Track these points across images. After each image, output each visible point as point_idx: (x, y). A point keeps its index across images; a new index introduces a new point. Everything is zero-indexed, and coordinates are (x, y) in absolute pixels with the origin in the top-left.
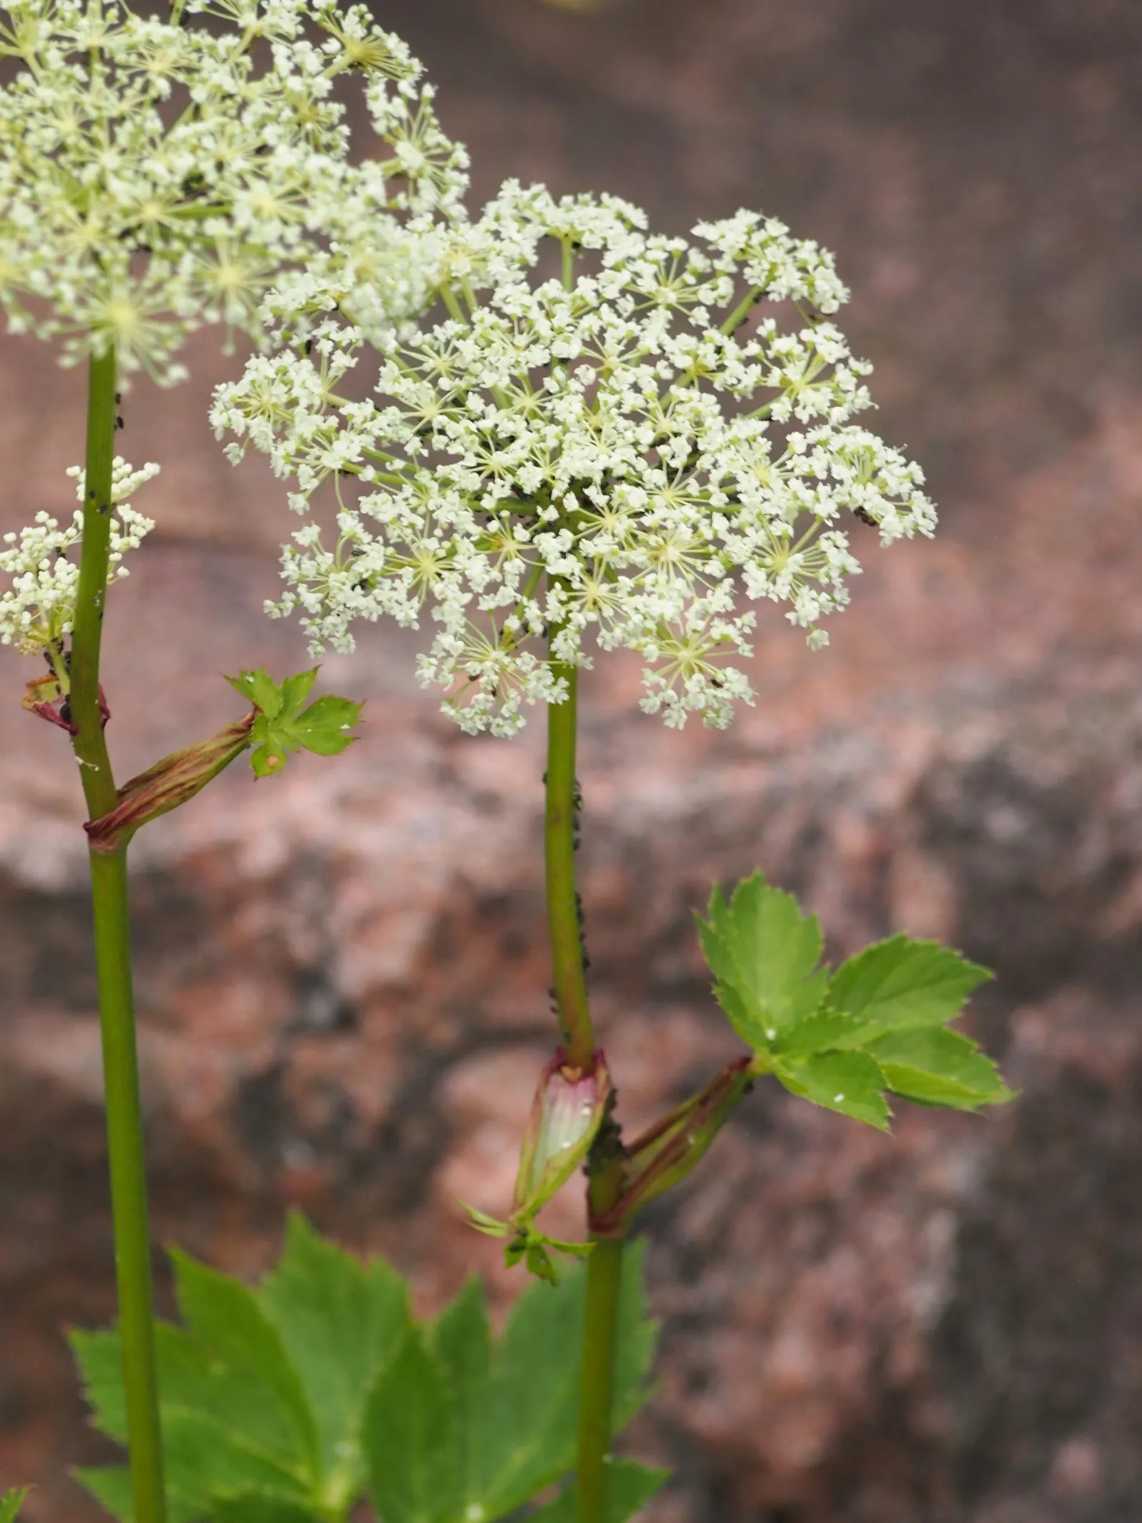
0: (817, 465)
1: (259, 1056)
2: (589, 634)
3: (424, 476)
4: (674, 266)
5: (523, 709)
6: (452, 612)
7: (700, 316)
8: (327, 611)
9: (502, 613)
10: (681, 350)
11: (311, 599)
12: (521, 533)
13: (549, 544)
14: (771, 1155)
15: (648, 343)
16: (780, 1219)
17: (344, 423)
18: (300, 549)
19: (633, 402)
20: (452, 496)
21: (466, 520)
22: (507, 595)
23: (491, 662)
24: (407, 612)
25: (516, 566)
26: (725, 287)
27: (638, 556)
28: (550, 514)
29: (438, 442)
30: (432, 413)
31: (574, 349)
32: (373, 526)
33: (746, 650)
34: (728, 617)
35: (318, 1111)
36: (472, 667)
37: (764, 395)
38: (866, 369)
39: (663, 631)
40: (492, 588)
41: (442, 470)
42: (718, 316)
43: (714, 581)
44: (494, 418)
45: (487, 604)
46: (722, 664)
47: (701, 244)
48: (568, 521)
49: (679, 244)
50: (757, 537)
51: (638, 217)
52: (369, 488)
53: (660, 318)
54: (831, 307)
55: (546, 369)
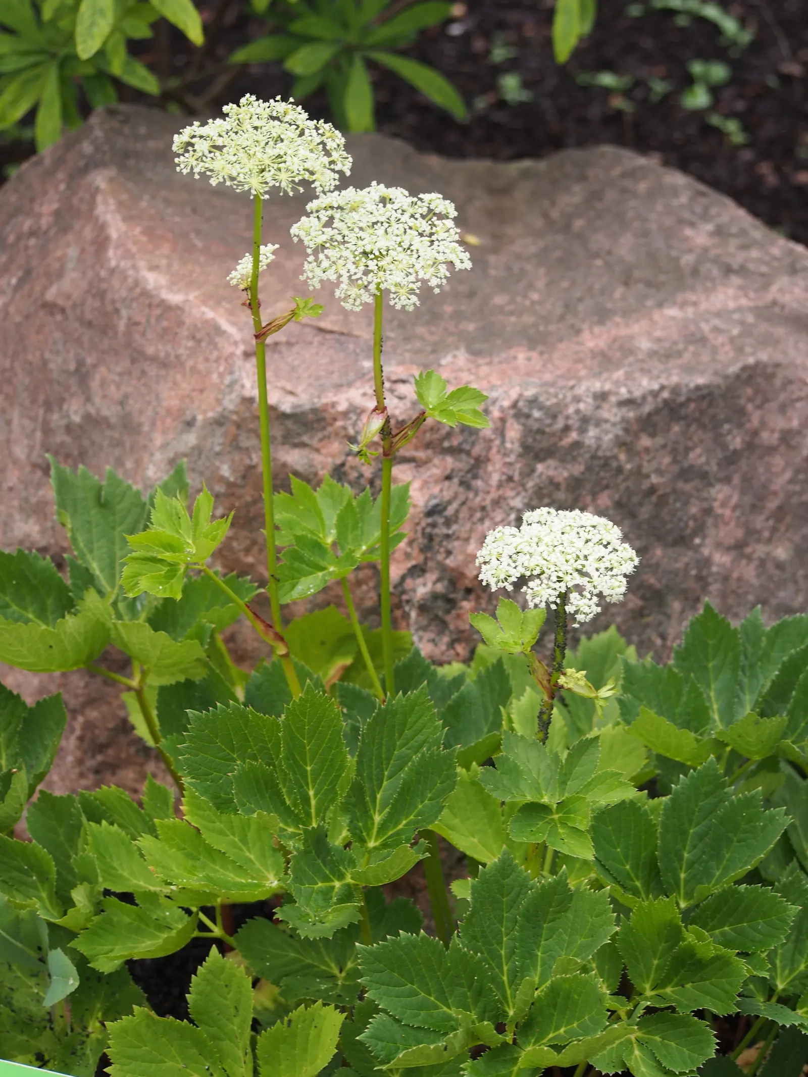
0: (441, 249)
1: (338, 461)
2: (378, 284)
3: (342, 247)
4: (413, 204)
5: (361, 304)
6: (345, 279)
7: (418, 216)
8: (314, 277)
9: (357, 280)
10: (412, 222)
11: (310, 275)
12: (364, 260)
13: (370, 263)
14: (471, 495)
15: (403, 220)
16: (472, 511)
17: (323, 233)
18: (310, 263)
19: (396, 232)
20: (348, 251)
21: (351, 256)
22: (359, 275)
23: (353, 292)
24: (333, 278)
25: (362, 268)
26: (426, 209)
27: (392, 267)
28: (372, 256)
29: (346, 239)
30: (346, 232)
31: (383, 219)
32: (327, 257)
33: (418, 291)
34: (414, 283)
35: (354, 475)
36: (349, 293)
37: (431, 234)
38: (459, 231)
39: (398, 285)
40: (355, 274)
41: (346, 245)
42: (423, 217)
43: (411, 274)
44: (361, 234)
45: (354, 277)
46: (411, 294)
47: (421, 199)
48: (376, 258)
49: (415, 199)
50: (422, 263)
51: (407, 193)
52: (327, 248)
53: (407, 215)
54: (452, 216)
55: (376, 223)
